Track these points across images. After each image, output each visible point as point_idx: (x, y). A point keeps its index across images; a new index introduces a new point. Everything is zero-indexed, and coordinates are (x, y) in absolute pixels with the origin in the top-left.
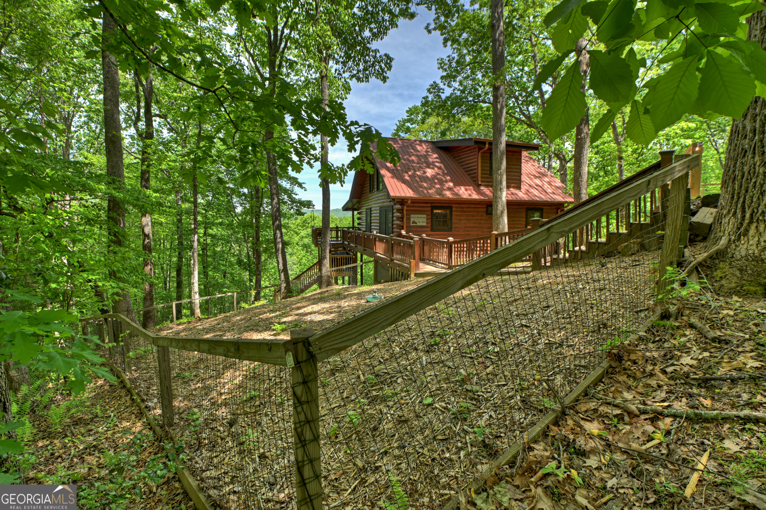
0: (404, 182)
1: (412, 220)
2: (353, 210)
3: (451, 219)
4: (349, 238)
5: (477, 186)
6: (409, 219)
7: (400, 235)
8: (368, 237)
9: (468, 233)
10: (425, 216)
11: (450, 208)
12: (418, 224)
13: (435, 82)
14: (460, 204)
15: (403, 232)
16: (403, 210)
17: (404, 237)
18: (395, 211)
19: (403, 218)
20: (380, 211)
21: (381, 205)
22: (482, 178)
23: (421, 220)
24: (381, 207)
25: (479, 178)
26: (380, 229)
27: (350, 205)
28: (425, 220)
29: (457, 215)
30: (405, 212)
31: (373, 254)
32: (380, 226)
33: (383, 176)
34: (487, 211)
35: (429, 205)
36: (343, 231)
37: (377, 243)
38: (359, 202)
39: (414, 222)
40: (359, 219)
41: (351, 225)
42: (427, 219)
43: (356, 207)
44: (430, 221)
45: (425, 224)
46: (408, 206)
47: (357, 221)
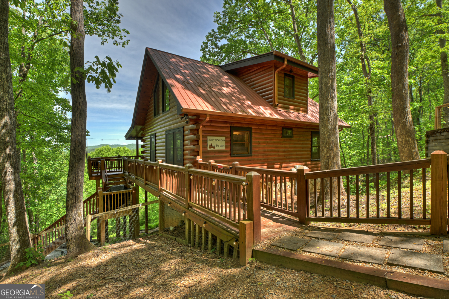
0: (199, 95)
1: (209, 143)
2: (137, 138)
3: (250, 142)
4: (129, 168)
5: (274, 107)
6: (205, 142)
7: (195, 164)
8: (151, 167)
9: (267, 157)
10: (224, 138)
11: (249, 130)
12: (216, 149)
13: (213, 31)
14: (259, 125)
15: (199, 159)
16: (198, 130)
17: (199, 166)
18: (186, 132)
19: (198, 141)
20: (167, 135)
21: (167, 128)
22: (278, 99)
23: (219, 143)
24: (167, 131)
25: (276, 98)
26: (166, 157)
27: (134, 133)
28: (224, 143)
29: (256, 138)
30: (200, 133)
31: (158, 192)
32: (166, 153)
33: (170, 86)
34: (282, 134)
35: (229, 125)
36: (124, 160)
37: (164, 177)
38: (143, 129)
39: (211, 146)
40: (143, 146)
41: (135, 154)
42: (226, 142)
43: (140, 135)
44: (229, 144)
45: (224, 148)
46: (204, 126)
47: (140, 149)
